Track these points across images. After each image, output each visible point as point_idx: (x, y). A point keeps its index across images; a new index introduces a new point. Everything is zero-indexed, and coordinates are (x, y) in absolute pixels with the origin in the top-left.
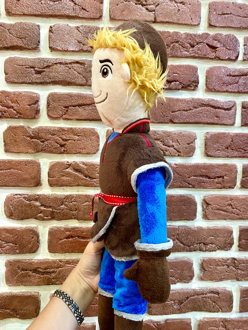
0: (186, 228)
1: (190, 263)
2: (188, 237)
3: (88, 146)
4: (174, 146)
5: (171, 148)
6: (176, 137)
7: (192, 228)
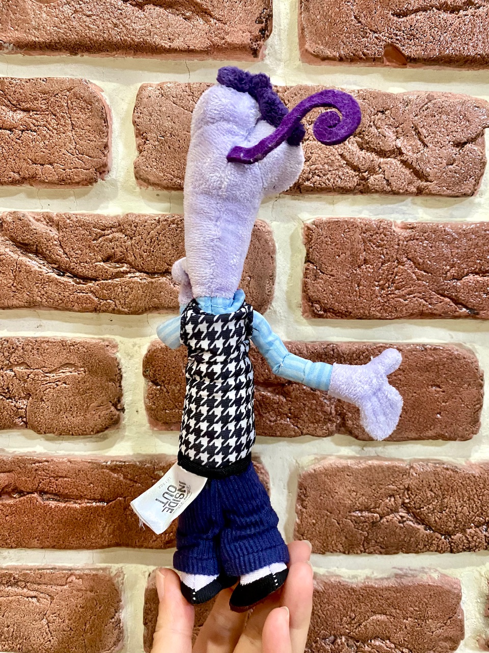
0: (439, 470)
1: (450, 591)
2: (446, 500)
3: (63, 150)
4: (401, 153)
5: (389, 159)
6: (411, 116)
7: (459, 467)
